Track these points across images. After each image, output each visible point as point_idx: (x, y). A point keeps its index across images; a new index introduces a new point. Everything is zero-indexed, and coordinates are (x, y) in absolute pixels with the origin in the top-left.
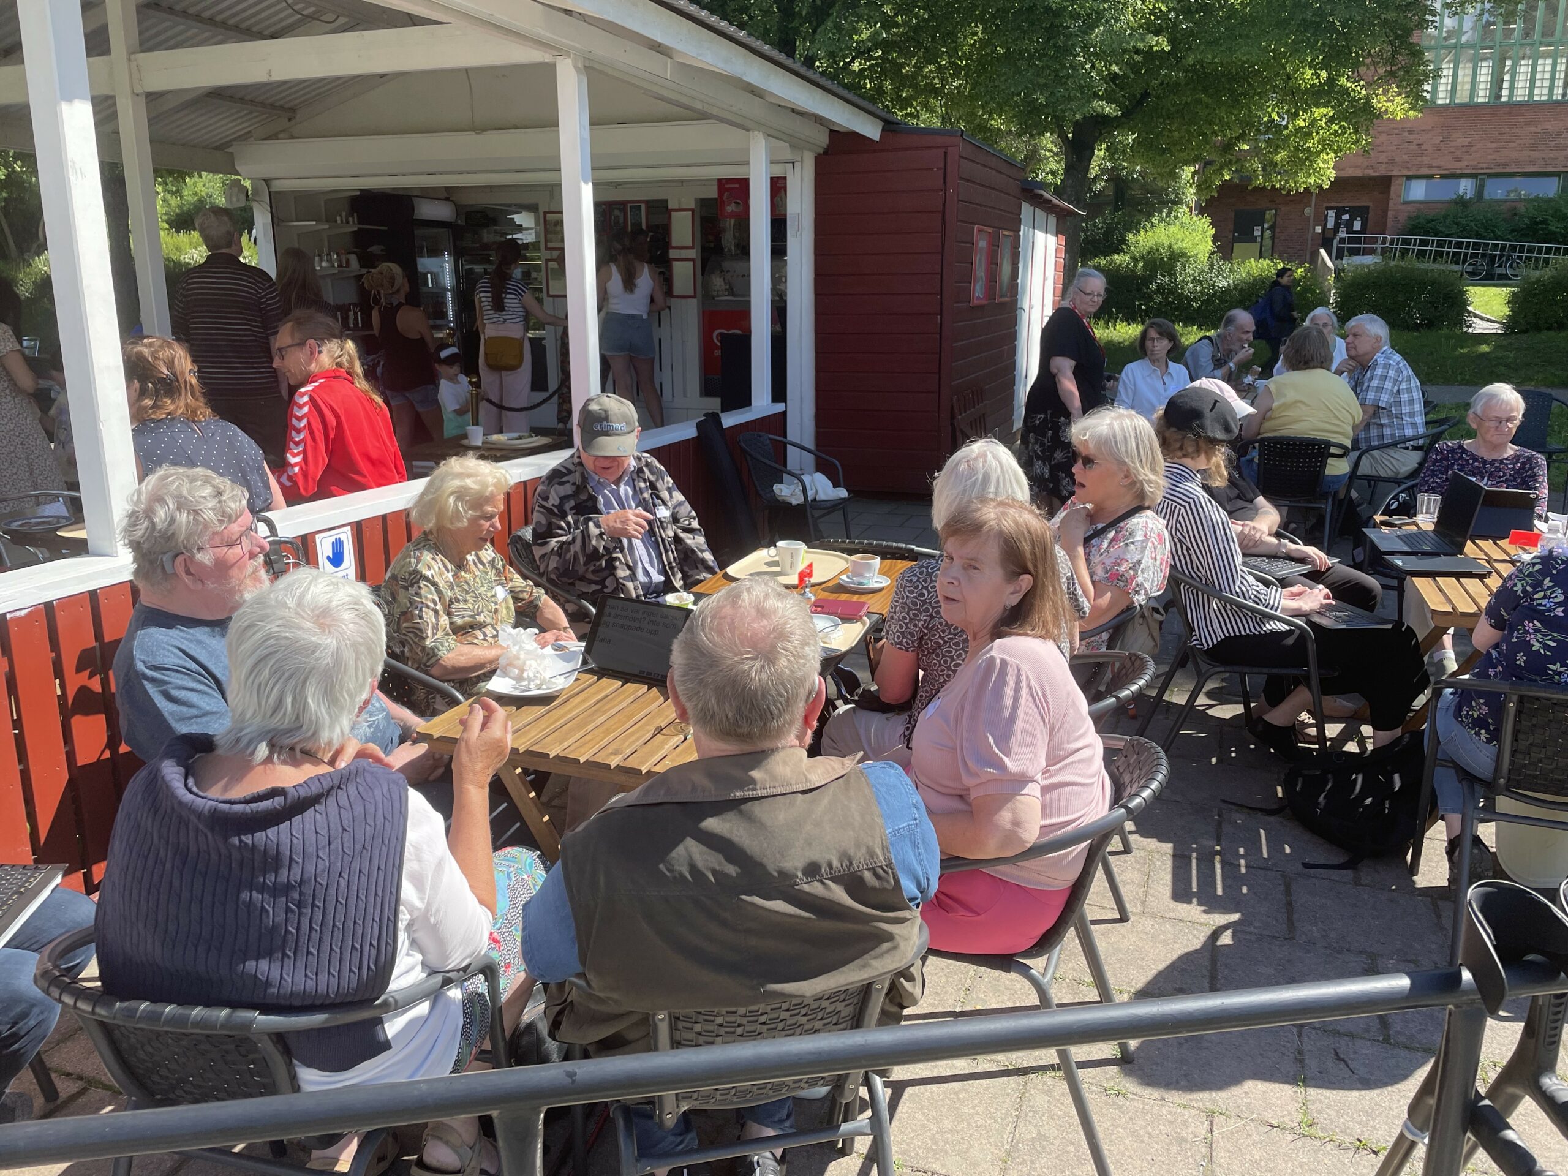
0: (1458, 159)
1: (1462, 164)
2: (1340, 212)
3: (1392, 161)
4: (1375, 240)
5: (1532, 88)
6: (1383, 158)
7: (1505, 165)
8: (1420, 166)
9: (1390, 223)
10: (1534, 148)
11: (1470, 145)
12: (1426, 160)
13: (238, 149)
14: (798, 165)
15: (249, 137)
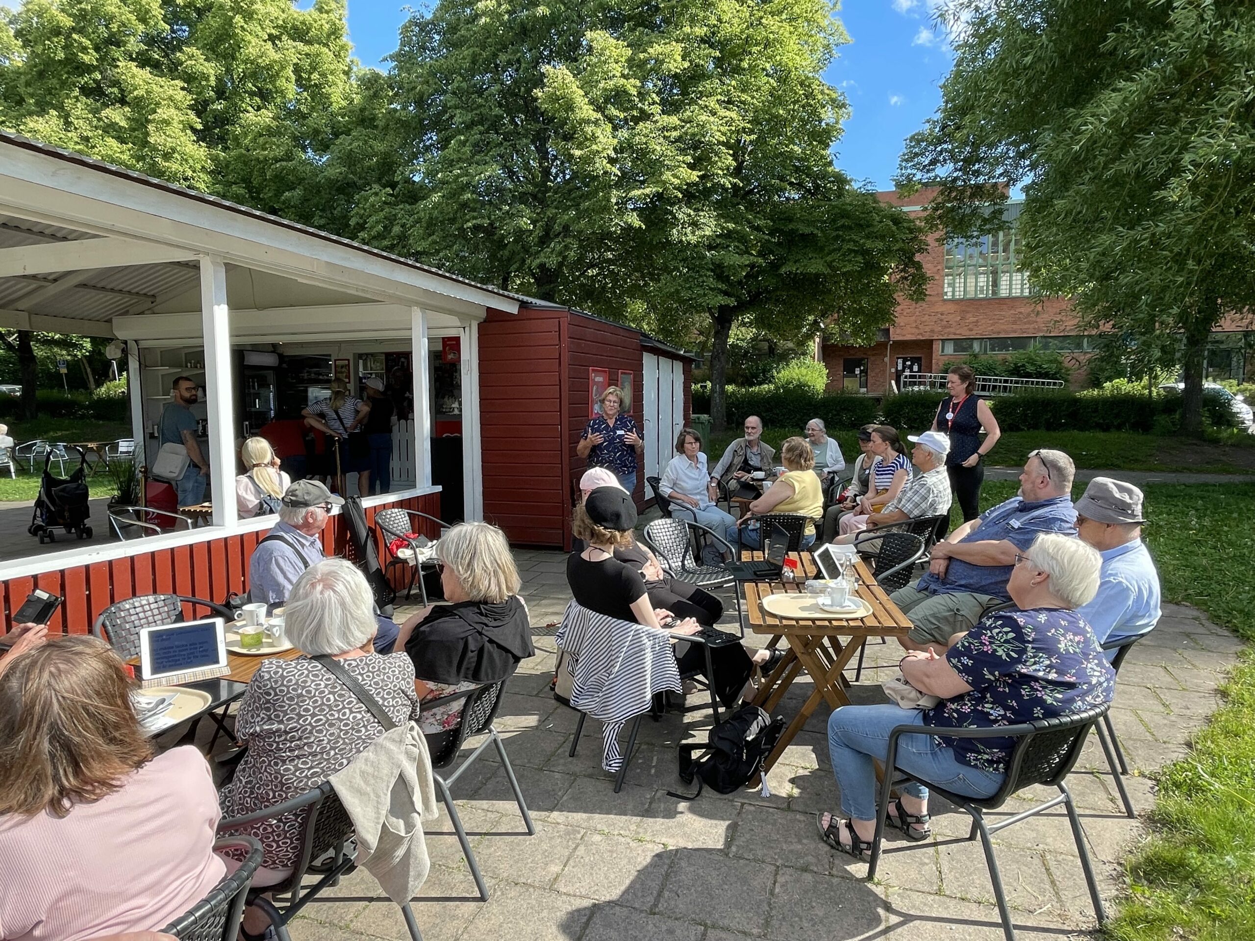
0: (971, 330)
1: (974, 332)
2: (905, 360)
3: (932, 331)
4: (925, 377)
5: (1010, 289)
6: (927, 329)
7: (999, 333)
8: (949, 334)
9: (934, 367)
10: (1014, 323)
11: (977, 321)
12: (952, 330)
13: (115, 321)
14: (467, 329)
15: (126, 313)
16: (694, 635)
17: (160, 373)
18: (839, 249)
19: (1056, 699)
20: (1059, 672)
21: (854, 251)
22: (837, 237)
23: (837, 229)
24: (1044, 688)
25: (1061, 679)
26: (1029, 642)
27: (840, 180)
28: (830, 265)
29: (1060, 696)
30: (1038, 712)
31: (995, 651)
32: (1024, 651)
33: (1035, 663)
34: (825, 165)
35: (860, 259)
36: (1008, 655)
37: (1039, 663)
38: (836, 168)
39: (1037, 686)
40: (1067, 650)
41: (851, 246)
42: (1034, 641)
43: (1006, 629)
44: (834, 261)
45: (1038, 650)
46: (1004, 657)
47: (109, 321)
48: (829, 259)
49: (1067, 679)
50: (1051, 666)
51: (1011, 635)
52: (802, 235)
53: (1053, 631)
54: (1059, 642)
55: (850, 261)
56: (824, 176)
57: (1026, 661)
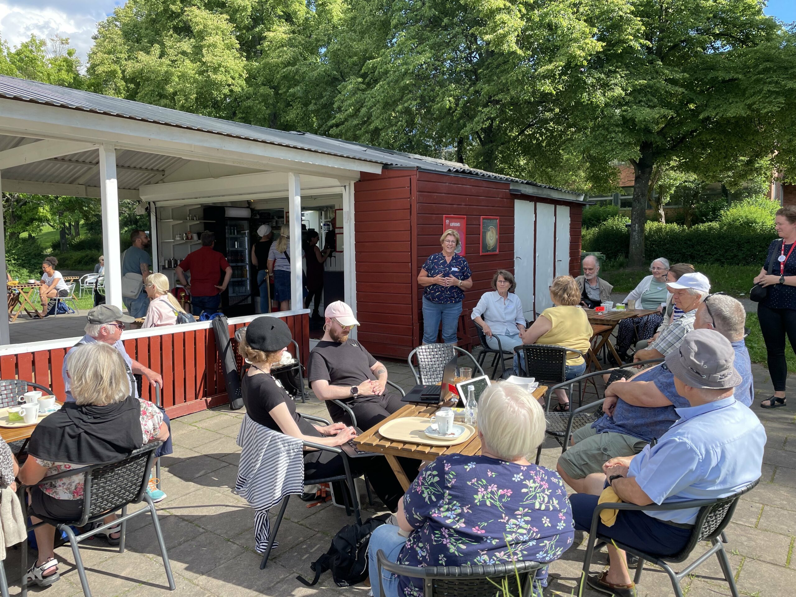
13: (141, 188)
14: (347, 188)
15: (149, 183)
16: (336, 447)
17: (171, 224)
18: (760, 91)
19: (459, 549)
20: (469, 523)
21: (774, 92)
22: (758, 81)
23: (759, 73)
24: (451, 535)
25: (468, 531)
26: (448, 488)
27: (770, 26)
28: (749, 106)
29: (463, 547)
30: (442, 559)
31: (423, 492)
32: (440, 497)
33: (448, 510)
34: (753, 14)
35: (782, 100)
36: (430, 498)
37: (451, 510)
38: (765, 15)
39: (445, 532)
40: (483, 503)
41: (772, 88)
42: (453, 488)
43: (435, 473)
44: (754, 103)
45: (454, 497)
46: (427, 499)
47: (136, 189)
48: (748, 102)
49: (475, 531)
50: (461, 515)
51: (437, 479)
52: (724, 81)
53: (474, 480)
54: (476, 492)
55: (770, 103)
56: (752, 24)
57: (441, 507)
